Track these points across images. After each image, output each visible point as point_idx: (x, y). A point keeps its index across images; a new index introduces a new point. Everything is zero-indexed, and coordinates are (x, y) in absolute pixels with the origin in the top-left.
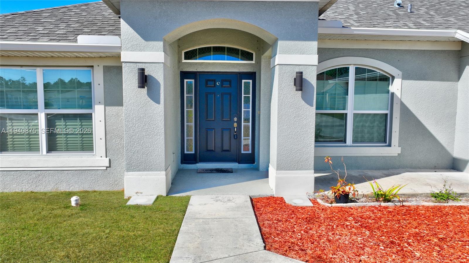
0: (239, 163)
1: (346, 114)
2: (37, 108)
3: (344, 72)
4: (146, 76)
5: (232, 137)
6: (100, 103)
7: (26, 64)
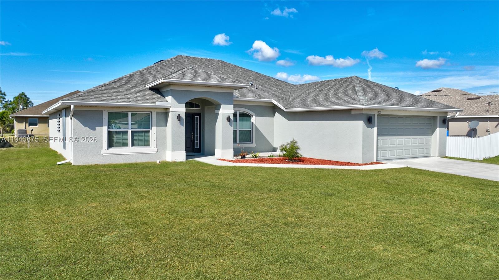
1: (236, 131)
2: (128, 128)
4: (180, 117)
5: (191, 141)
6: (154, 126)
7: (124, 111)
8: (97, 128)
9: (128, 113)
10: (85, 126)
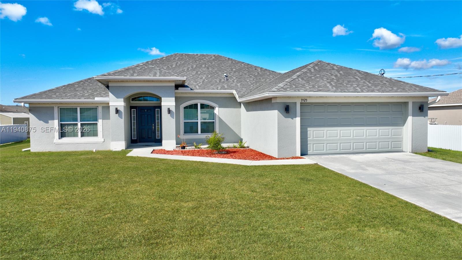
0: (155, 143)
1: (198, 122)
2: (77, 121)
3: (196, 106)
4: (118, 110)
5: (152, 132)
6: (100, 119)
7: (74, 106)
8: (49, 121)
9: (77, 108)
10: (40, 120)
